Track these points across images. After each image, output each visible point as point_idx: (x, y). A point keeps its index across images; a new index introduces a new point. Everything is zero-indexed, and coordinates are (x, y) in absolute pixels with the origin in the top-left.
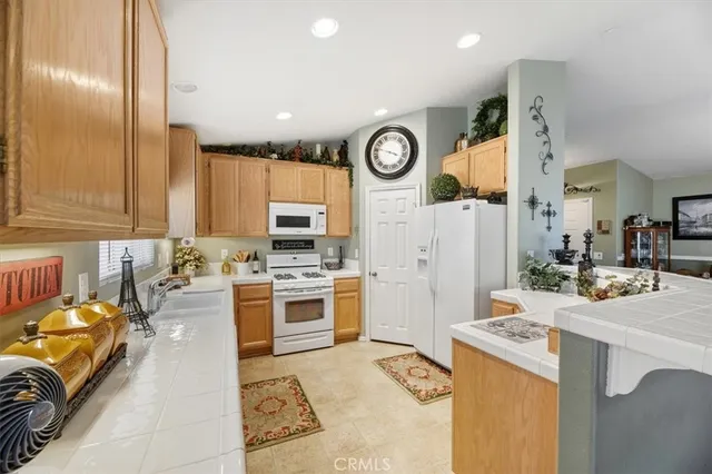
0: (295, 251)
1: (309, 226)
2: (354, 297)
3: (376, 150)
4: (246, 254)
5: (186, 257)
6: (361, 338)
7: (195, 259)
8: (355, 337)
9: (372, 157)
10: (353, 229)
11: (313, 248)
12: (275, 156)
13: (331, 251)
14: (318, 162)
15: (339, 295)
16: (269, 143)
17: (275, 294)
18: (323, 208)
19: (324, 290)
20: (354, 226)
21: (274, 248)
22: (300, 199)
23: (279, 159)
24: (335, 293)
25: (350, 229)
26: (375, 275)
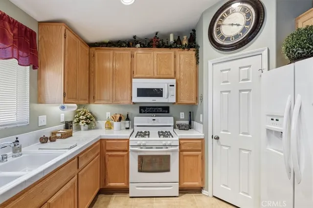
0: (155, 114)
1: (162, 96)
2: (197, 156)
3: (219, 26)
4: (118, 116)
5: (81, 117)
6: (204, 192)
7: (87, 118)
8: (199, 190)
9: (215, 33)
10: (198, 98)
11: (168, 112)
12: (138, 45)
13: (182, 115)
14: (170, 47)
15: (185, 153)
16: (135, 37)
17: (131, 148)
18: (173, 82)
19: (170, 149)
20: (200, 95)
21: (141, 112)
22: (156, 75)
23: (141, 47)
24: (181, 151)
25: (197, 98)
26: (218, 138)
